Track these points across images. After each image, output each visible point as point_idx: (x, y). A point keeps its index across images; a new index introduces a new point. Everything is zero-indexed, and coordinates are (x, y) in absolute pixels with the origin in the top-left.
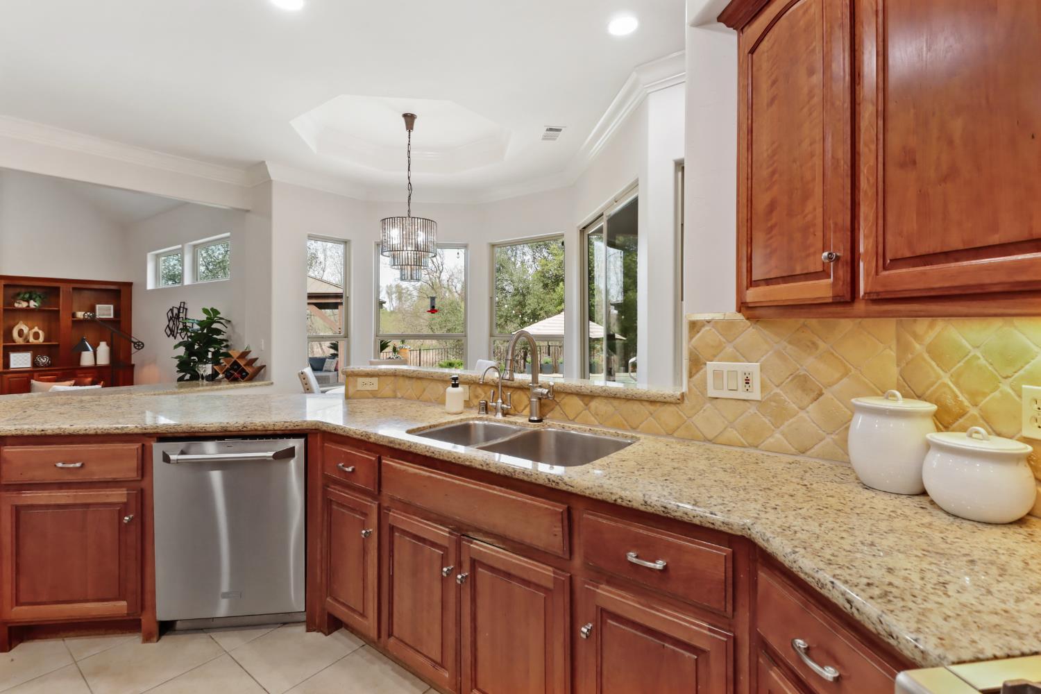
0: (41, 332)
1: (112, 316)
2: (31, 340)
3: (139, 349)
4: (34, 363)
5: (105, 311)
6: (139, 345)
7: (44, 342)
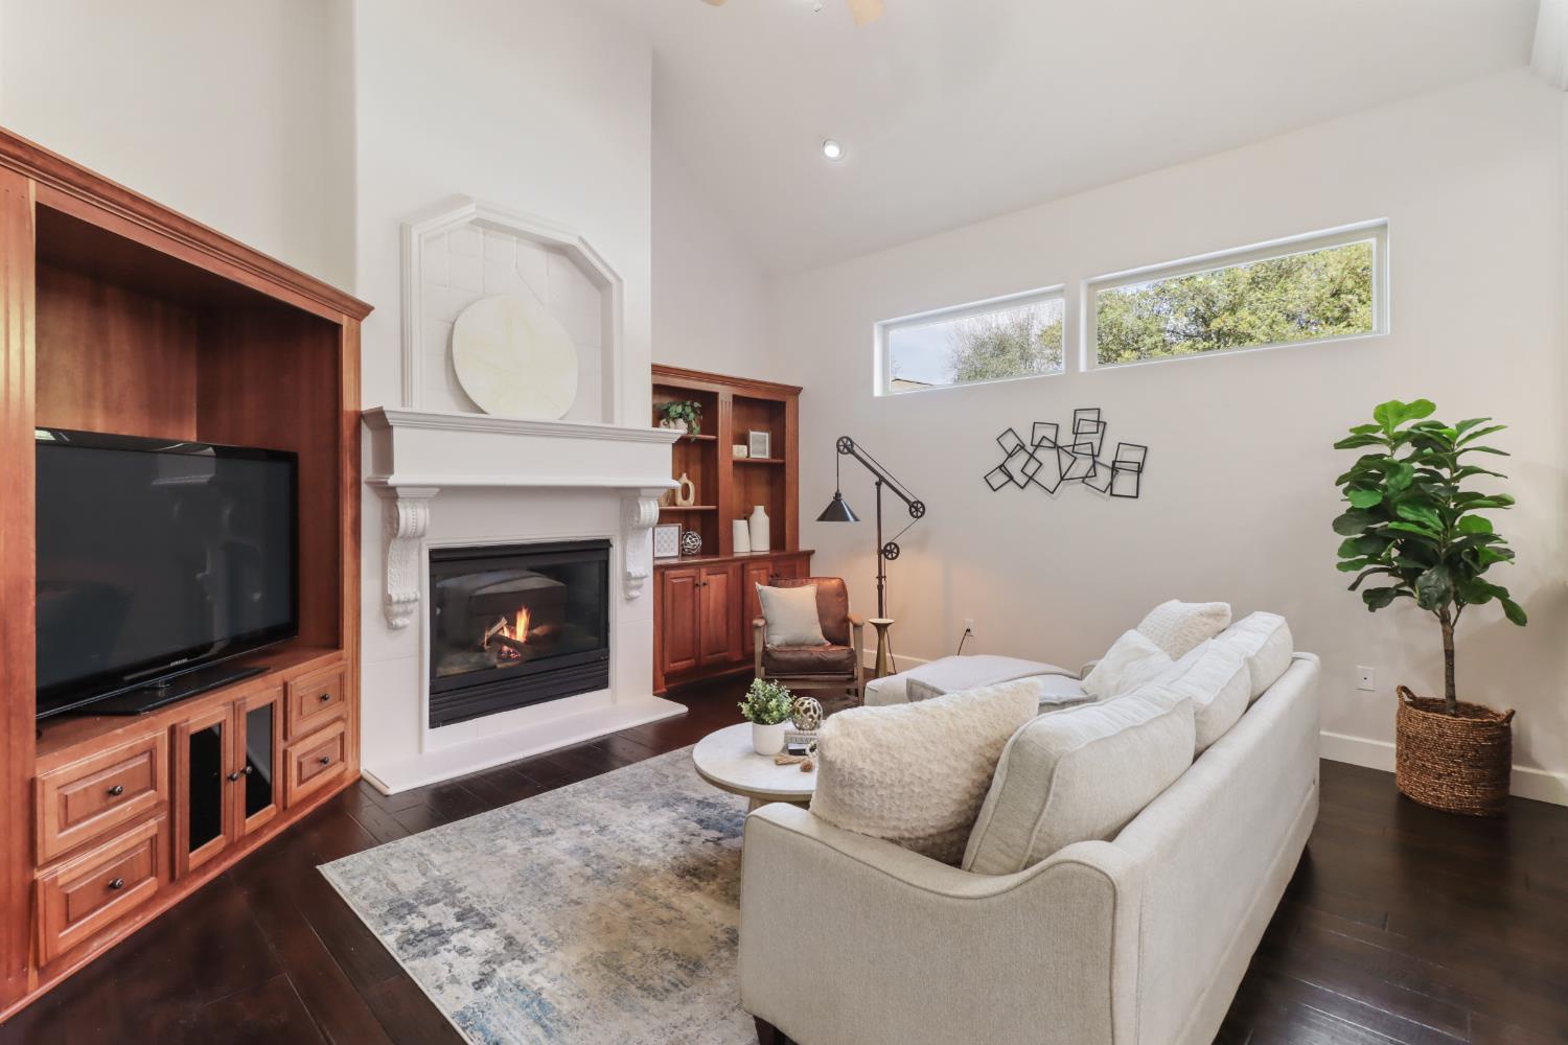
0: (691, 484)
1: (767, 456)
2: (679, 499)
3: (918, 517)
4: (683, 554)
5: (759, 446)
6: (917, 509)
7: (694, 505)
